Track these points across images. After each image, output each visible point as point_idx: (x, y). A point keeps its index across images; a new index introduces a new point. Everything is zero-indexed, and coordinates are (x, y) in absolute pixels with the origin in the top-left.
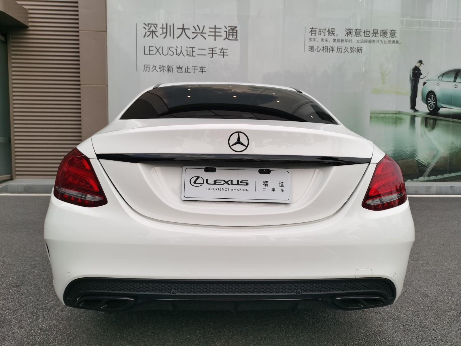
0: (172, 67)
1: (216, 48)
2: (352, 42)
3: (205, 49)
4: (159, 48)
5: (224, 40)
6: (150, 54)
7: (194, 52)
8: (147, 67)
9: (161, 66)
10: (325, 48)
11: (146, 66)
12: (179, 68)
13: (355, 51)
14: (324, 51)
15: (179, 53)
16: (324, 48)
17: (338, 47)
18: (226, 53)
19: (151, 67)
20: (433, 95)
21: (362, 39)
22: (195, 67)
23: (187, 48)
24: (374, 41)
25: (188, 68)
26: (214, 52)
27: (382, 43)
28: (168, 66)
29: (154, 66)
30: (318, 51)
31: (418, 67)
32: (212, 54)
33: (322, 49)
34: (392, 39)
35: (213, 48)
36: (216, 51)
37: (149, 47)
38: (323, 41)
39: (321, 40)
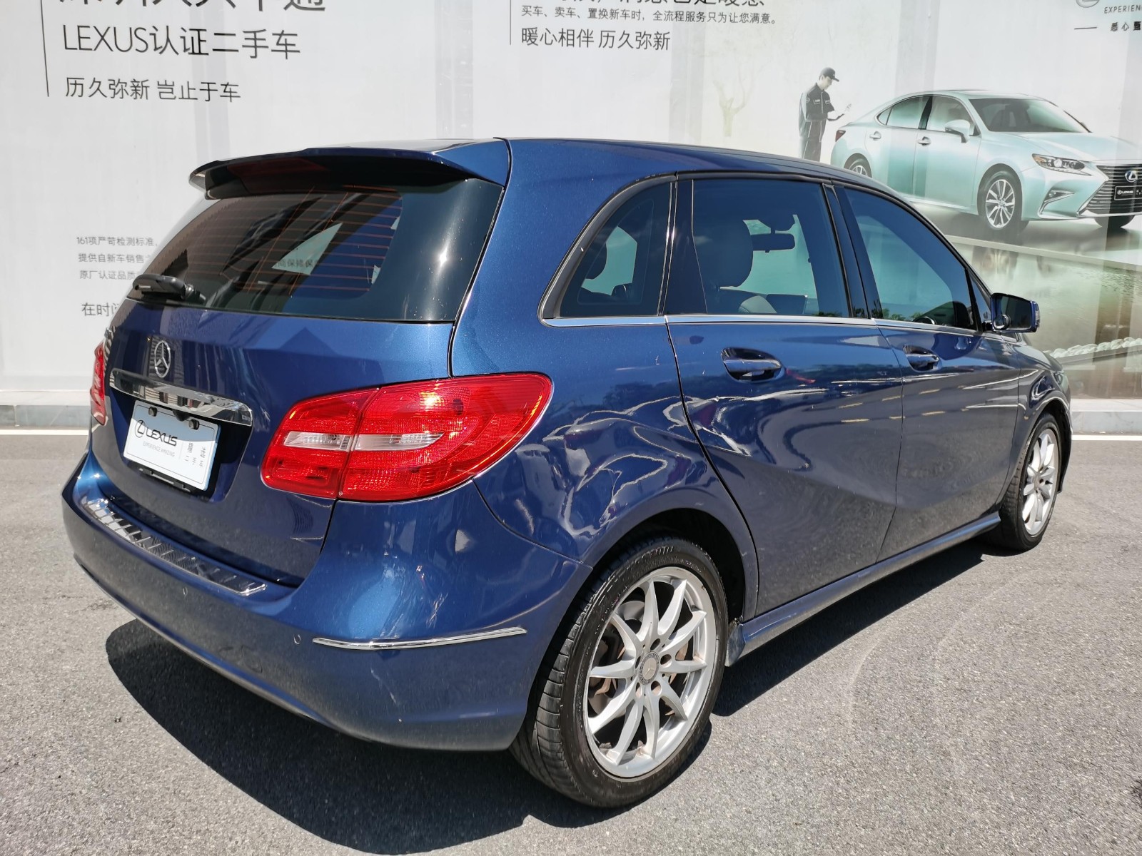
0: (145, 84)
1: (264, 30)
2: (641, 18)
3: (234, 35)
4: (106, 33)
5: (286, 8)
6: (80, 49)
7: (205, 41)
8: (76, 84)
9: (114, 81)
10: (568, 35)
11: (73, 81)
12: (166, 87)
13: (648, 43)
14: (565, 42)
15: (163, 47)
16: (565, 35)
17: (602, 32)
18: (294, 45)
19: (87, 83)
20: (861, 167)
21: (668, 10)
22: (208, 83)
23: (185, 31)
24: (701, 15)
25: (190, 87)
26: (259, 43)
27: (723, 20)
28: (135, 81)
29: (94, 81)
30: (549, 42)
31: (822, 89)
32: (253, 49)
33: (558, 37)
34: (751, 10)
35: (255, 32)
36: (264, 39)
37: (79, 27)
38: (560, 14)
39: (555, 12)
